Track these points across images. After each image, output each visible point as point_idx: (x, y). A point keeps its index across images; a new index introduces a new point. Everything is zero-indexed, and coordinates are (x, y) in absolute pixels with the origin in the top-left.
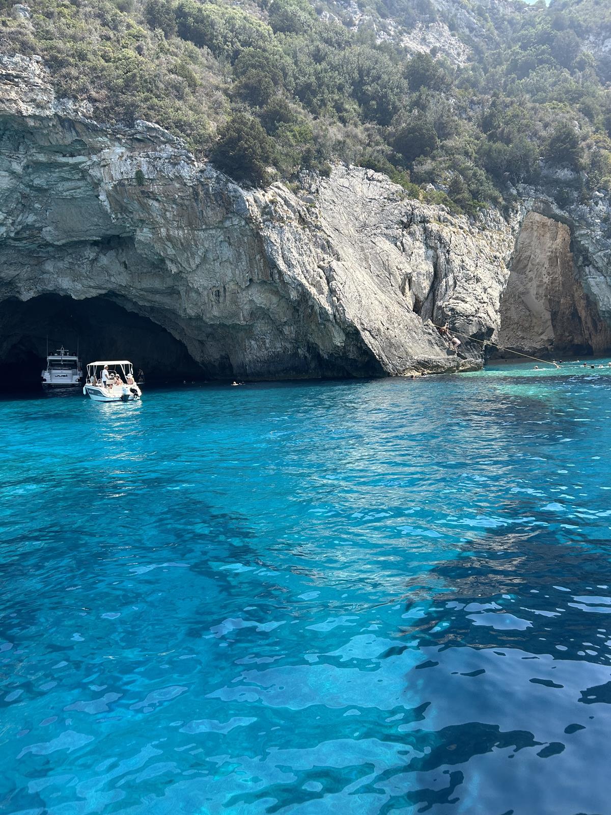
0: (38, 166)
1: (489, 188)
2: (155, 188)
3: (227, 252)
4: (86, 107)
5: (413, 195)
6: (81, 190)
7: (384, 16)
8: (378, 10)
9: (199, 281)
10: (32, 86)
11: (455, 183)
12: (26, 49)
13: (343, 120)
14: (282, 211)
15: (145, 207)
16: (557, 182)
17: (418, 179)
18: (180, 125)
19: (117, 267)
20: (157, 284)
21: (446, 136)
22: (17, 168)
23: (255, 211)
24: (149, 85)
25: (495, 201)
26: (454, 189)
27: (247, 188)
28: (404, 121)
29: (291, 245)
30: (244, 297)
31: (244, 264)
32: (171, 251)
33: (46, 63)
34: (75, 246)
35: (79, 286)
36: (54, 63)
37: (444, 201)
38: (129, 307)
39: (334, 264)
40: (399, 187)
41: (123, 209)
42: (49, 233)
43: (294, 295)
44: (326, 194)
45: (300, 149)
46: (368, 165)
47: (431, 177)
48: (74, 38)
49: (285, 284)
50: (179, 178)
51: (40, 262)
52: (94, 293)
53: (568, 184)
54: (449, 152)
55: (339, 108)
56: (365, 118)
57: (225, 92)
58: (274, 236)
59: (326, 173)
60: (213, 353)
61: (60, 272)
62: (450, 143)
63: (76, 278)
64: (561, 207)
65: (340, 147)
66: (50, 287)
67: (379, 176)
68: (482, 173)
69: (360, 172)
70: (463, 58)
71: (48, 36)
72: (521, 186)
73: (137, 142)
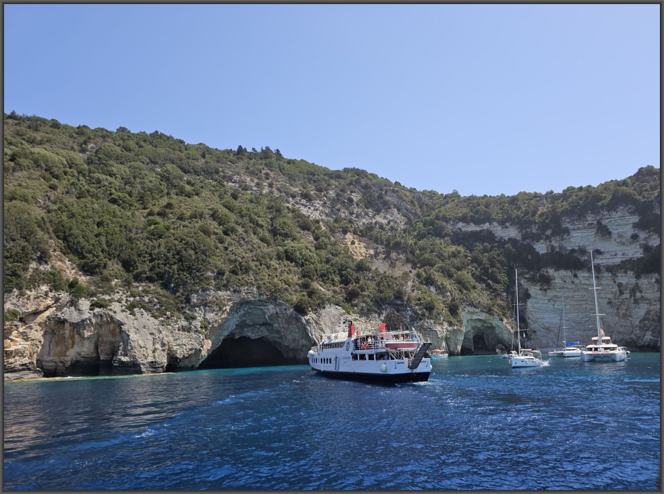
0: (250, 308)
1: (374, 308)
2: (280, 316)
3: (297, 330)
4: (265, 297)
5: (349, 313)
6: (260, 312)
7: (367, 208)
8: (365, 205)
9: (289, 337)
10: (253, 293)
11: (362, 307)
12: (253, 285)
13: (334, 285)
14: (311, 321)
15: (278, 320)
16: (397, 304)
17: (353, 306)
18: (287, 301)
19: (265, 330)
20: (277, 335)
21: (363, 290)
22: (246, 309)
23: (304, 322)
24: (279, 290)
25: (376, 312)
26: (362, 309)
27: (303, 316)
28: (351, 287)
29: (313, 330)
30: (301, 342)
31: (301, 334)
32: (283, 330)
33: (257, 288)
34: (254, 325)
35: (253, 335)
36: (259, 288)
37: (358, 313)
38: (265, 340)
39: (323, 335)
40: (344, 311)
41: (272, 320)
42: (248, 322)
43: (312, 342)
44: (324, 314)
45: (317, 302)
46: (337, 305)
47: (356, 305)
48: (262, 279)
49: (311, 339)
50: (286, 313)
51: (243, 328)
52: (258, 337)
53: (400, 305)
54: (363, 296)
55: (333, 280)
56: (341, 282)
57: (298, 285)
58: (308, 328)
59: (324, 308)
60: (291, 354)
61: (248, 331)
62: (365, 293)
63: (253, 333)
64: (398, 312)
65: (329, 300)
66: (244, 335)
67: (339, 308)
68: (371, 304)
69: (334, 307)
70: (402, 223)
71: (257, 280)
72: (386, 305)
73: (276, 305)
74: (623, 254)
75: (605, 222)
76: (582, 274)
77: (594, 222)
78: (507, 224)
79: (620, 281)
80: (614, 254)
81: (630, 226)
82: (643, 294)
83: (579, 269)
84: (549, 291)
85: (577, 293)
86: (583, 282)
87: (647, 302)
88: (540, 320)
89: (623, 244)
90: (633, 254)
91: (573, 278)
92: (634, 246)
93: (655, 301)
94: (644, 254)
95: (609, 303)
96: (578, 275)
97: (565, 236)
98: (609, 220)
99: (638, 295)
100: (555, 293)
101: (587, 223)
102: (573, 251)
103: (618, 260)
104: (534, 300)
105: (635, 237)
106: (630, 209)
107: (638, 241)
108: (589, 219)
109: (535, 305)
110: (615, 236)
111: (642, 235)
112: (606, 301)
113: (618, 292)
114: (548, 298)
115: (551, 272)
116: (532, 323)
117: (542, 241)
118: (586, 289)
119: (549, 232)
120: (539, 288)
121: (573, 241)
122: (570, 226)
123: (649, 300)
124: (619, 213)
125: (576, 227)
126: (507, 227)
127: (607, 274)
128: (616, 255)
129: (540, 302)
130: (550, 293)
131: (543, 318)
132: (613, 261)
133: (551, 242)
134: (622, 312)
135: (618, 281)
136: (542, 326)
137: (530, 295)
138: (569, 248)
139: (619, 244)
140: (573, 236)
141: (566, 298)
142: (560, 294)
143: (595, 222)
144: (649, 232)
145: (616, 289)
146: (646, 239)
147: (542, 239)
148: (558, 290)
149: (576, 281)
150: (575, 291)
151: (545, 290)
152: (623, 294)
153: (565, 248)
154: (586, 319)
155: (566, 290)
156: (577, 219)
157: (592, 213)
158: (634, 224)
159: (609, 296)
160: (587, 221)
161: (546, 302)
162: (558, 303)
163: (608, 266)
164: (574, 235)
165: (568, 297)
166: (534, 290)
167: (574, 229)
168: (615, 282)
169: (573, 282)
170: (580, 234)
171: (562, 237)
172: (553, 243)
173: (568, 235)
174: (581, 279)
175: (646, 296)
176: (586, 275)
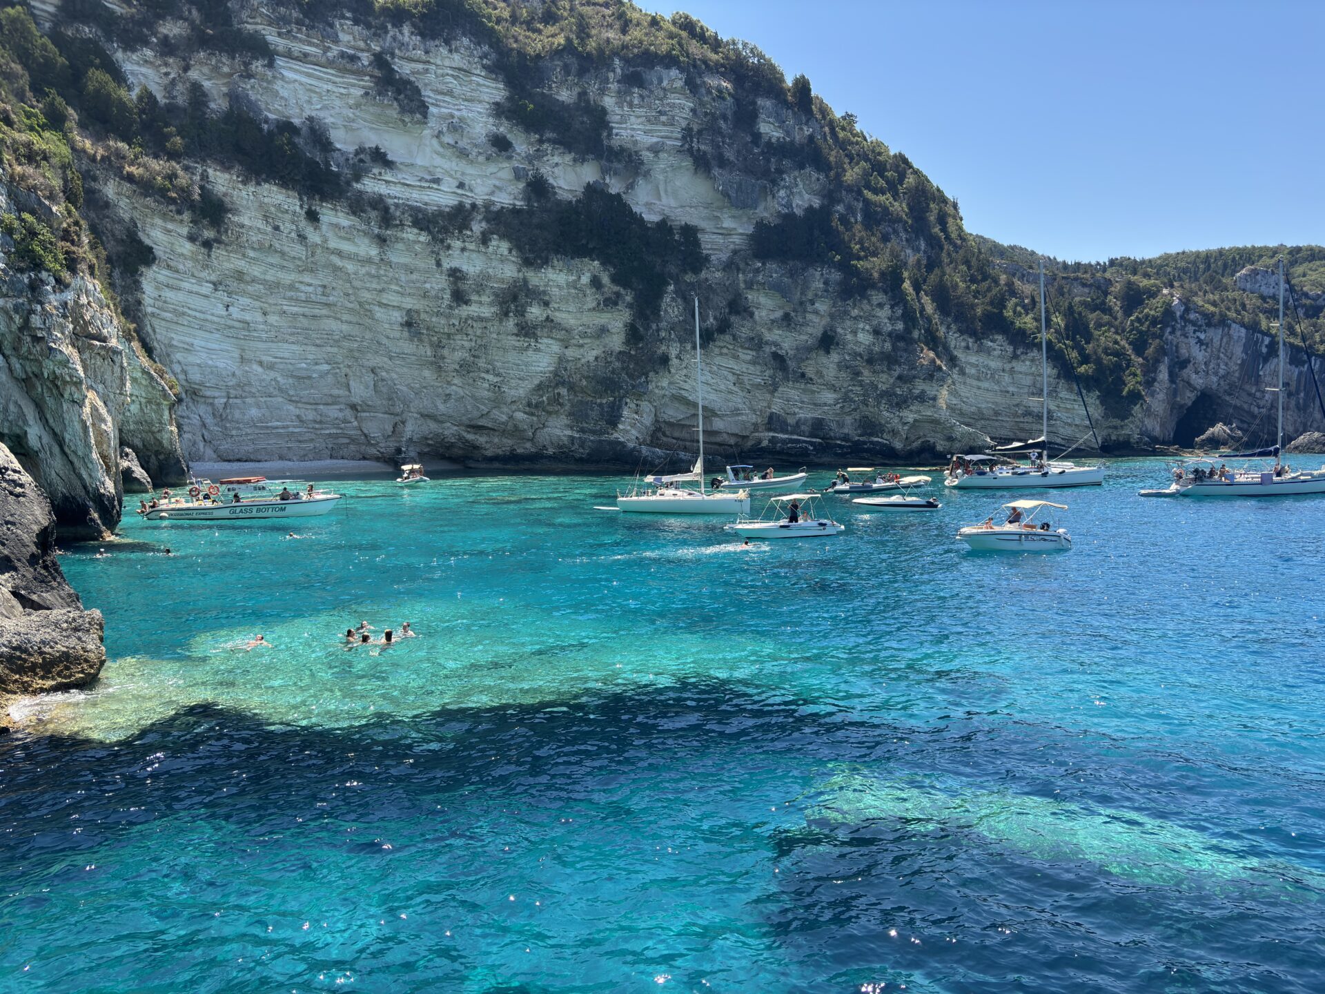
74: (461, 185)
75: (404, 68)
76: (333, 216)
77: (360, 54)
79: (455, 264)
80: (428, 177)
81: (484, 108)
82: (550, 312)
83: (324, 197)
84: (218, 252)
85: (307, 278)
86: (333, 243)
87: (562, 334)
88: (179, 356)
89: (463, 154)
90: (492, 193)
91: (303, 223)
92: (492, 168)
93: (584, 335)
94: (528, 199)
95: (408, 324)
96: (321, 217)
97: (258, 66)
98: (420, 66)
99: (535, 312)
100: (241, 264)
101: (334, 51)
102: (286, 127)
103: (443, 198)
104: (165, 275)
105: (501, 144)
106: (485, 56)
107: (510, 158)
108: (344, 37)
109: (169, 294)
110: (432, 123)
111: (522, 144)
112: (398, 317)
113: (447, 296)
114: (213, 278)
115: (222, 181)
117: (149, 53)
118: (336, 269)
119: (172, 29)
120: (184, 231)
121: (284, 93)
122: (272, 37)
123: (567, 330)
124: (456, 56)
125: (297, 47)
127: (411, 234)
128: (437, 181)
129: (185, 285)
130: (226, 261)
131: (189, 349)
132: (426, 199)
133: (186, 68)
134: (454, 357)
135: (447, 264)
136: (182, 377)
137: (150, 250)
139: (448, 152)
140: (283, 78)
141: (273, 287)
142: (256, 271)
143: (366, 59)
144: (541, 142)
145: (439, 283)
146: (530, 159)
147: (146, 43)
148: (251, 254)
149: (314, 237)
150: (302, 270)
151: (207, 244)
152: (467, 302)
153: (255, 107)
154: (326, 367)
155: (275, 259)
156: (299, 23)
157: (356, 22)
158: (497, 104)
159: (409, 303)
160: (336, 41)
161: (207, 289)
162: (245, 301)
163: (418, 210)
164: (289, 75)
165: (278, 285)
166: (167, 235)
167: (289, 55)
168: (439, 264)
169: (302, 238)
170: (305, 79)
171: (246, 65)
172: (193, 74)
173: (271, 65)
174: (324, 228)
175: (559, 317)
176: (344, 220)
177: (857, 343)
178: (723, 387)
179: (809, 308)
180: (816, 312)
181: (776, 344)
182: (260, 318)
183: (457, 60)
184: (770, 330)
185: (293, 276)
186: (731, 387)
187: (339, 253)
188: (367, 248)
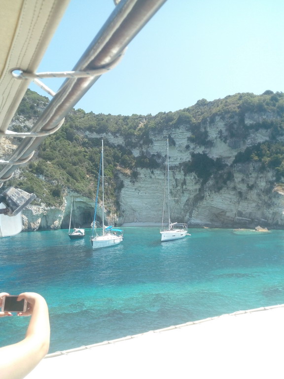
74: (181, 159)
75: (173, 136)
76: (157, 172)
77: (166, 136)
78: (118, 135)
79: (177, 177)
81: (186, 139)
82: (187, 187)
83: (155, 168)
84: (136, 183)
85: (153, 185)
86: (157, 177)
87: (189, 192)
88: (129, 203)
89: (181, 151)
90: (186, 159)
91: (151, 174)
92: (187, 153)
94: (192, 159)
95: (171, 192)
96: (154, 172)
97: (150, 145)
98: (175, 134)
99: (184, 187)
100: (140, 185)
101: (163, 136)
102: (154, 155)
103: (177, 163)
104: (126, 189)
105: (188, 147)
106: (187, 127)
107: (189, 150)
108: (164, 133)
109: (127, 192)
110: (177, 146)
111: (192, 146)
112: (169, 191)
113: (175, 185)
114: (135, 188)
115: (139, 169)
116: (123, 205)
117: (137, 148)
118: (158, 182)
119: (142, 142)
120: (130, 180)
121: (155, 148)
122: (153, 138)
123: (190, 191)
124: (180, 130)
125: (156, 139)
126: (117, 137)
128: (177, 159)
129: (130, 190)
130: (137, 184)
131: (132, 202)
132: (175, 164)
133: (142, 148)
134: (176, 199)
136: (130, 207)
137: (124, 185)
138: (152, 154)
139: (179, 152)
141: (146, 188)
142: (143, 185)
143: (168, 136)
144: (196, 144)
145: (174, 182)
146: (193, 149)
147: (137, 146)
148: (142, 182)
149: (153, 177)
150: (152, 184)
151: (134, 182)
152: (178, 186)
153: (149, 153)
154: (157, 203)
155: (146, 182)
156: (158, 133)
157: (166, 130)
158: (188, 138)
159: (171, 188)
161: (134, 190)
162: (141, 191)
164: (155, 144)
165: (148, 187)
166: (127, 182)
167: (156, 141)
168: (174, 178)
169: (151, 177)
170: (159, 144)
171: (148, 145)
173: (152, 144)
174: (156, 175)
175: (188, 188)
176: (159, 172)
177: (261, 186)
178: (226, 203)
179: (250, 176)
180: (252, 177)
181: (240, 189)
182: (145, 194)
183: (180, 131)
184: (239, 184)
185: (150, 185)
186: (229, 203)
187: (158, 179)
188: (162, 177)
